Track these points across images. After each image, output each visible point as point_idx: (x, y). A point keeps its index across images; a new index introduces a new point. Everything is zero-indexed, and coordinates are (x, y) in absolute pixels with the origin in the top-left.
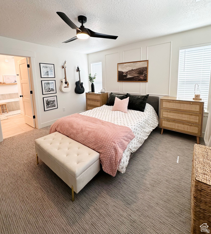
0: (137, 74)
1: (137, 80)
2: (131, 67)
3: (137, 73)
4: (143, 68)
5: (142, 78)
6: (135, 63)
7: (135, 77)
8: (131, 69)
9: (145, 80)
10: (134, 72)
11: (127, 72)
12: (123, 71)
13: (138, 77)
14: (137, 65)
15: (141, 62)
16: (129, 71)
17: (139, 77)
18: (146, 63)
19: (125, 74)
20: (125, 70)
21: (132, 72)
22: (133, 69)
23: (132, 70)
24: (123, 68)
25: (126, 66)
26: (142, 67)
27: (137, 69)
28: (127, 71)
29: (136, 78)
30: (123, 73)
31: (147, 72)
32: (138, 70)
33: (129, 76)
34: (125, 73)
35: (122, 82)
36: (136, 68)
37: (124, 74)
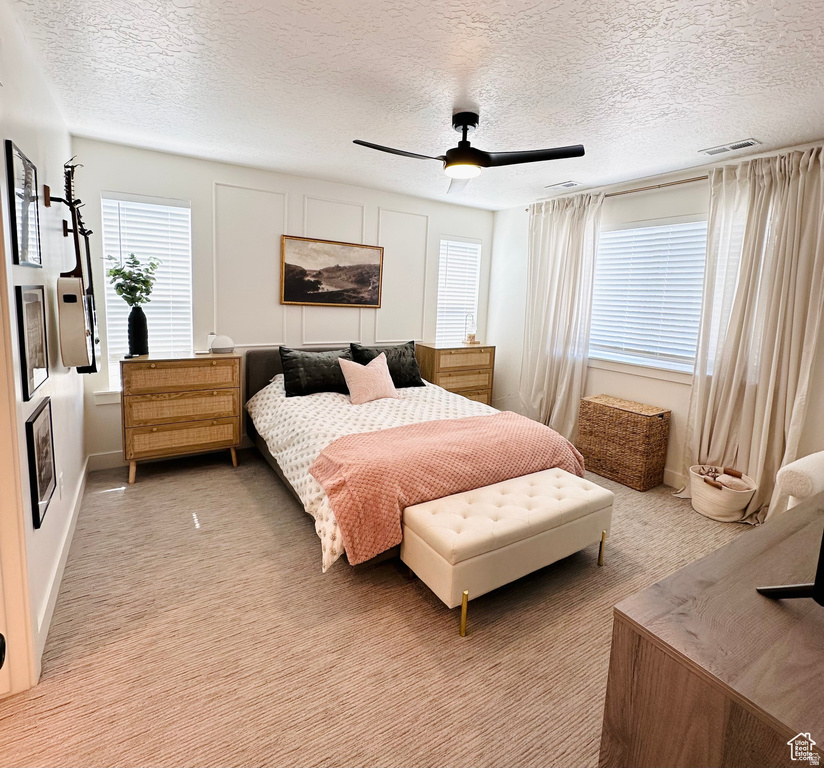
0: (352, 282)
1: (353, 300)
2: (332, 259)
3: (353, 279)
4: (370, 266)
5: (366, 295)
6: (347, 248)
7: (347, 291)
8: (333, 265)
9: (374, 302)
10: (343, 276)
11: (319, 273)
12: (306, 267)
13: (354, 291)
14: (352, 254)
15: (365, 250)
16: (327, 270)
17: (359, 293)
18: (376, 253)
19: (312, 279)
20: (311, 262)
21: (339, 273)
22: (341, 265)
23: (338, 268)
24: (306, 256)
25: (315, 250)
26: (367, 263)
27: (351, 268)
28: (318, 269)
29: (349, 296)
30: (303, 273)
31: (379, 280)
32: (356, 272)
33: (325, 288)
34: (314, 276)
35: (299, 308)
36: (351, 265)
37: (307, 279)
